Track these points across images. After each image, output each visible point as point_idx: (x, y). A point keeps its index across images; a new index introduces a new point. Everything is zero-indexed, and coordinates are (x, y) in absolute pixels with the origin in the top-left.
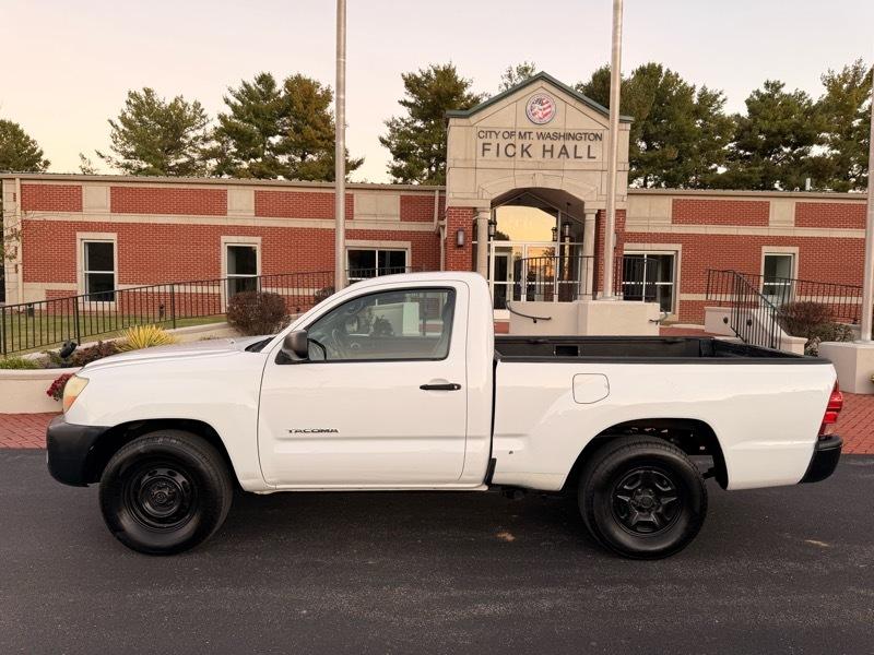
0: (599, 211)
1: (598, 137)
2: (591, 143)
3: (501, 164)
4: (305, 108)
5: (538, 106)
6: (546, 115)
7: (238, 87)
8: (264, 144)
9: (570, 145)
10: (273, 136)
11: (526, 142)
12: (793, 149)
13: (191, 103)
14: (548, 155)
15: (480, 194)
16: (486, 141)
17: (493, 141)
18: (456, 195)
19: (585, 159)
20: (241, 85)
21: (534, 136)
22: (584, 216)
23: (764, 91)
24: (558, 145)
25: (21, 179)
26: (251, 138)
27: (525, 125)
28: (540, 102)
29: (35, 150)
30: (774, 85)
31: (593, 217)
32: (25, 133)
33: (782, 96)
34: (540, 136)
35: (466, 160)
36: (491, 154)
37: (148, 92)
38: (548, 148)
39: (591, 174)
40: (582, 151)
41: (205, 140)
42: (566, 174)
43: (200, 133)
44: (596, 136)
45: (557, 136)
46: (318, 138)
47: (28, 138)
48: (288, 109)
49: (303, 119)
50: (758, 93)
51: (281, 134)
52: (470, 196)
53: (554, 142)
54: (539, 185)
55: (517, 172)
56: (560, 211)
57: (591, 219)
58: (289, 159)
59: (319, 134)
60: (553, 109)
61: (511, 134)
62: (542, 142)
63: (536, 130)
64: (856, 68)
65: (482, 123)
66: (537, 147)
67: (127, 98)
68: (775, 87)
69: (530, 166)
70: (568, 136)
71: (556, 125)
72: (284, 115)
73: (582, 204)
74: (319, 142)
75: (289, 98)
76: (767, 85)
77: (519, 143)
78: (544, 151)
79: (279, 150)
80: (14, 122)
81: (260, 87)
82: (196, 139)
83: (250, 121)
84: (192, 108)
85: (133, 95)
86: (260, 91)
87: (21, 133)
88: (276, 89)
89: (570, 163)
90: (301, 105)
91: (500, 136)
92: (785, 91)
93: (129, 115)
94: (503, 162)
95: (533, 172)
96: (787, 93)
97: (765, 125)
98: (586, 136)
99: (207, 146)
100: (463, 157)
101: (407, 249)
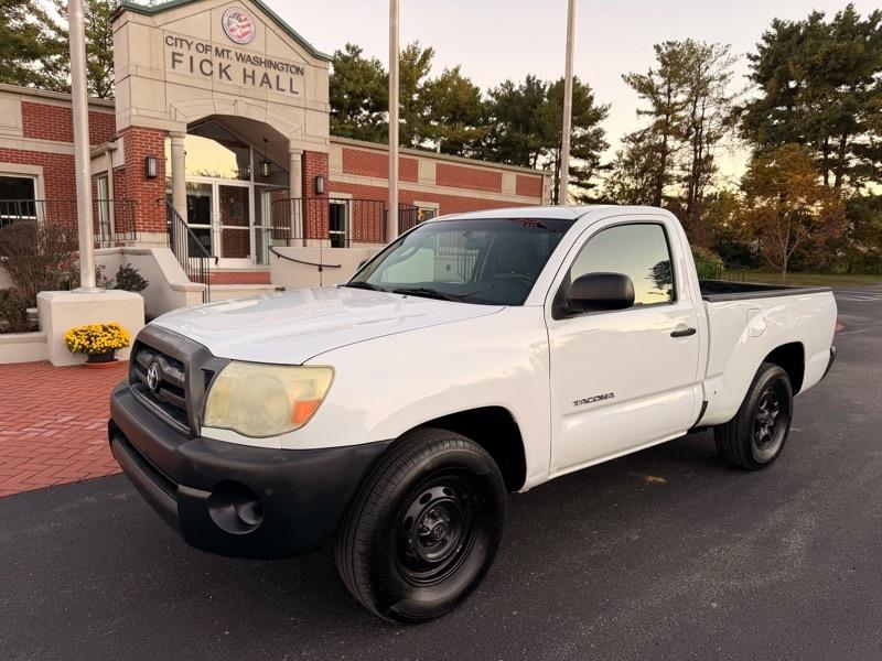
0: (305, 152)
1: (299, 71)
2: (292, 76)
3: (197, 83)
5: (235, 23)
6: (245, 34)
9: (272, 74)
11: (225, 62)
12: (371, 112)
14: (249, 80)
15: (173, 116)
16: (178, 50)
17: (184, 50)
18: (141, 112)
19: (288, 92)
21: (232, 55)
22: (290, 154)
23: (345, 53)
24: (260, 71)
27: (220, 41)
28: (237, 16)
30: (354, 49)
31: (298, 158)
33: (360, 61)
34: (240, 57)
35: (151, 69)
36: (184, 67)
38: (249, 73)
39: (295, 110)
40: (284, 84)
42: (270, 106)
44: (298, 69)
45: (257, 61)
50: (340, 53)
52: (159, 115)
53: (257, 68)
54: (242, 114)
55: (216, 95)
56: (252, 147)
57: (297, 159)
60: (253, 29)
61: (206, 49)
62: (242, 65)
63: (235, 49)
64: (414, 48)
65: (169, 27)
66: (236, 70)
68: (355, 51)
69: (231, 90)
70: (269, 64)
71: (255, 48)
73: (286, 142)
76: (348, 47)
77: (217, 60)
78: (245, 76)
89: (273, 95)
91: (193, 47)
92: (362, 56)
94: (198, 79)
95: (234, 98)
96: (364, 59)
97: (351, 86)
98: (287, 67)
100: (148, 65)
101: (37, 176)
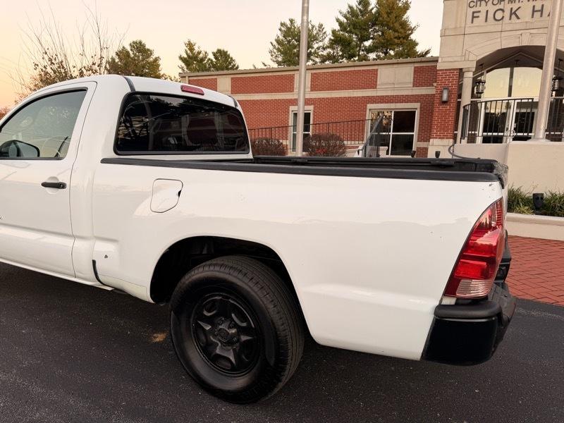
3: (489, 28)
4: (388, 16)
7: (345, 10)
8: (360, 47)
10: (367, 40)
13: (317, 25)
15: (467, 57)
18: (444, 60)
20: (347, 7)
25: (189, 77)
26: (350, 43)
29: (235, 65)
32: (231, 56)
35: (456, 28)
37: (292, 21)
41: (324, 49)
43: (321, 44)
46: (395, 38)
47: (232, 58)
48: (376, 20)
49: (387, 25)
51: (372, 38)
52: (458, 59)
54: (525, 43)
55: (503, 34)
58: (376, 56)
59: (396, 34)
67: (279, 26)
69: (518, 27)
72: (374, 24)
74: (396, 41)
75: (378, 12)
79: (369, 50)
80: (225, 50)
81: (360, 7)
82: (318, 48)
83: (350, 32)
84: (318, 28)
85: (282, 24)
86: (360, 10)
87: (229, 56)
88: (370, 8)
90: (385, 16)
93: (281, 37)
95: (520, 32)
99: (325, 53)
100: (454, 26)
101: (416, 109)
